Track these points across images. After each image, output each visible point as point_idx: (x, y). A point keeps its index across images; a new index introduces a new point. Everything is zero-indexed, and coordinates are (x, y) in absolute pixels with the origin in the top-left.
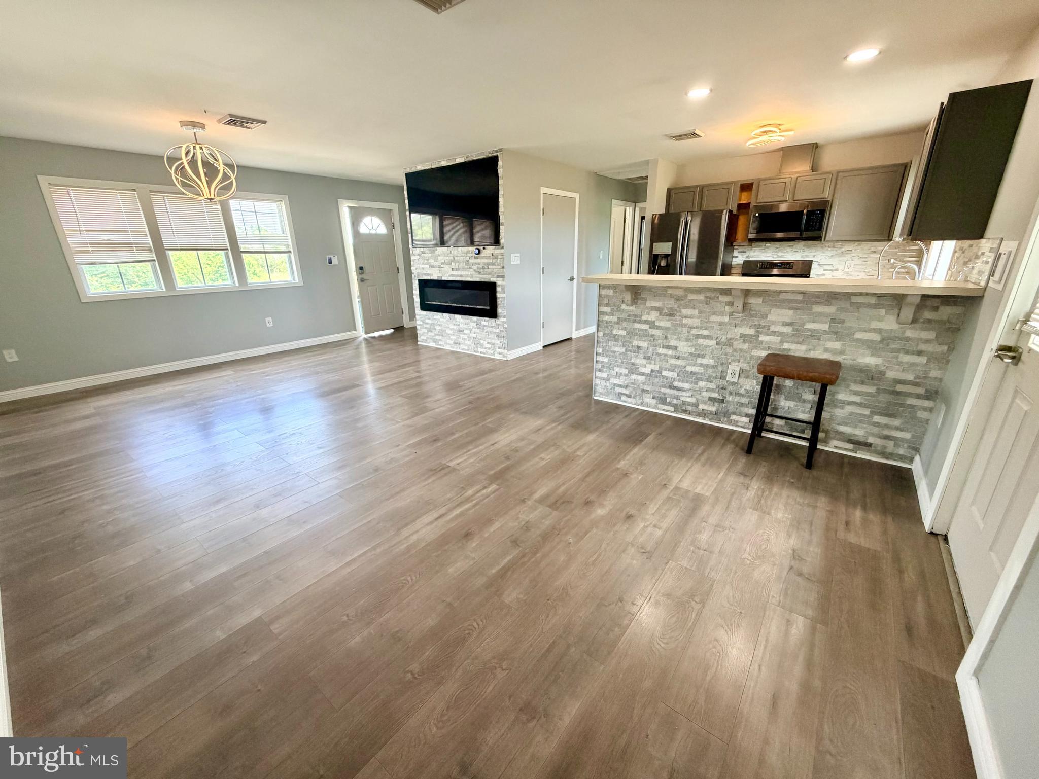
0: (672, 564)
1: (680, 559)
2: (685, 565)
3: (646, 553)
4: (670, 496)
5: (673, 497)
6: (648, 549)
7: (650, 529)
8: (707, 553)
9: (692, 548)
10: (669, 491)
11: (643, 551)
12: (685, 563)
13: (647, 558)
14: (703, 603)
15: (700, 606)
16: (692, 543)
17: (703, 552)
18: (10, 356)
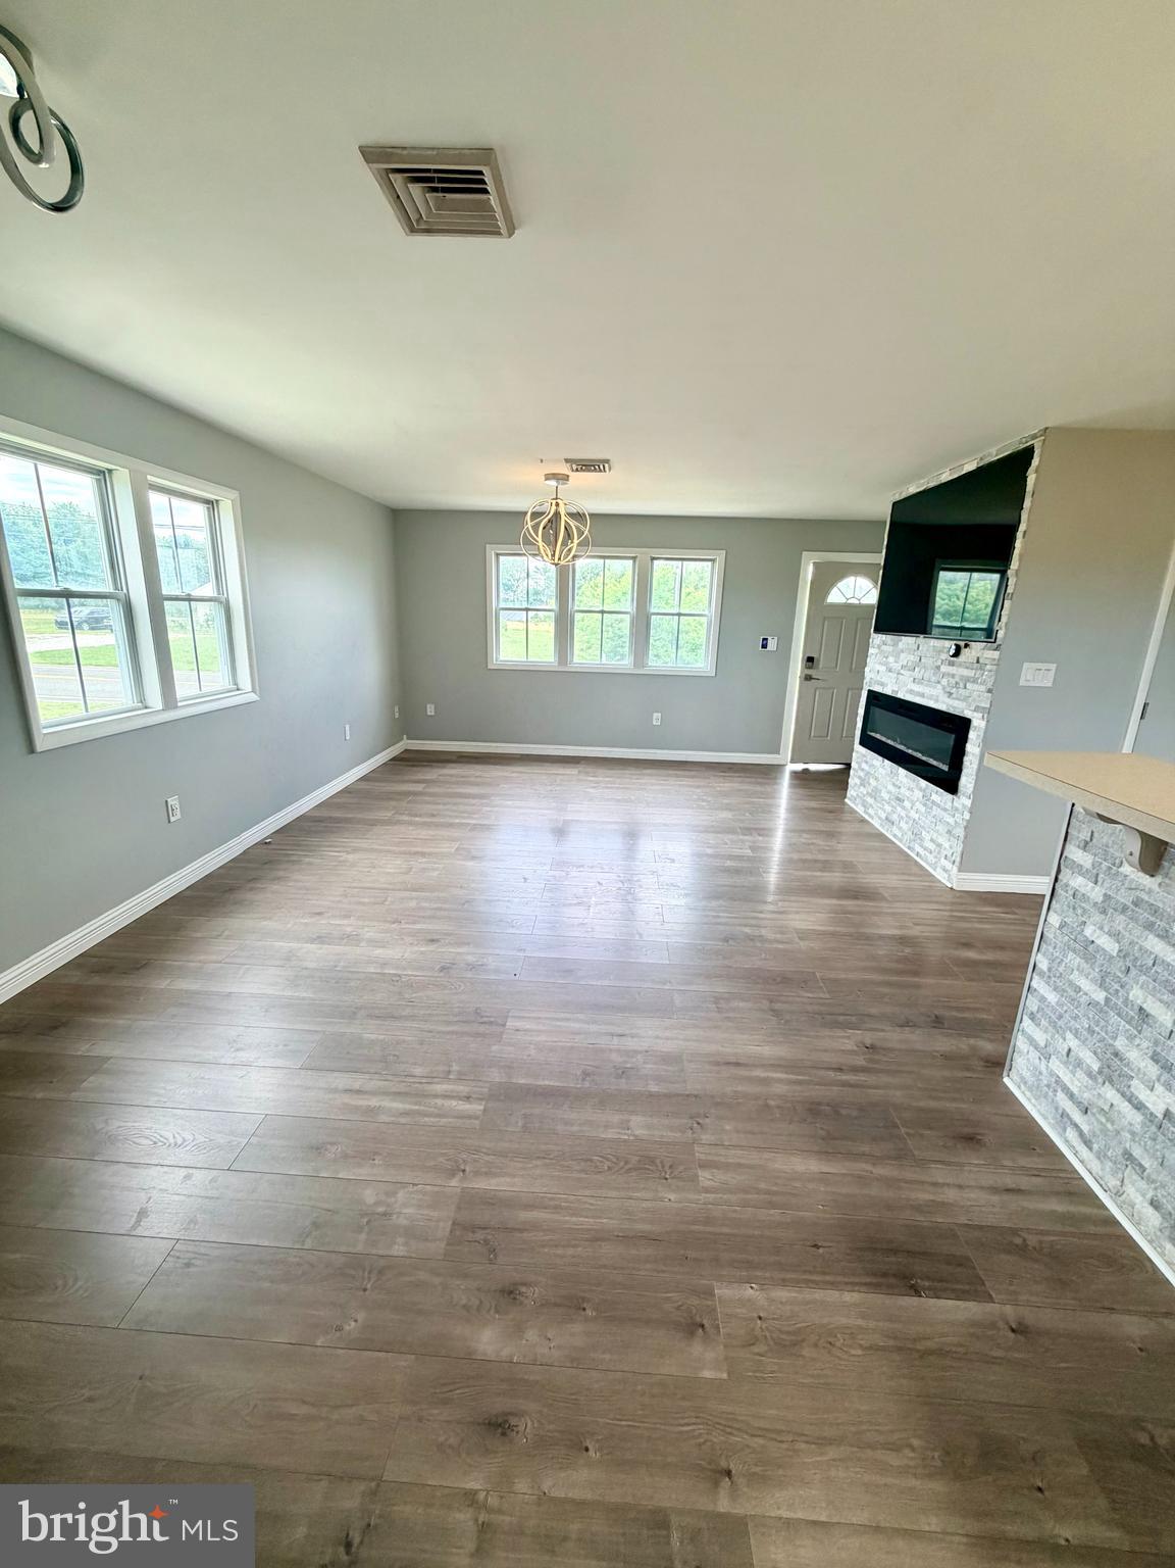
3: (348, 1552)
4: (673, 1520)
5: (675, 1535)
6: (363, 1553)
7: (462, 1518)
10: (703, 1502)
11: (356, 1541)
18: (430, 710)
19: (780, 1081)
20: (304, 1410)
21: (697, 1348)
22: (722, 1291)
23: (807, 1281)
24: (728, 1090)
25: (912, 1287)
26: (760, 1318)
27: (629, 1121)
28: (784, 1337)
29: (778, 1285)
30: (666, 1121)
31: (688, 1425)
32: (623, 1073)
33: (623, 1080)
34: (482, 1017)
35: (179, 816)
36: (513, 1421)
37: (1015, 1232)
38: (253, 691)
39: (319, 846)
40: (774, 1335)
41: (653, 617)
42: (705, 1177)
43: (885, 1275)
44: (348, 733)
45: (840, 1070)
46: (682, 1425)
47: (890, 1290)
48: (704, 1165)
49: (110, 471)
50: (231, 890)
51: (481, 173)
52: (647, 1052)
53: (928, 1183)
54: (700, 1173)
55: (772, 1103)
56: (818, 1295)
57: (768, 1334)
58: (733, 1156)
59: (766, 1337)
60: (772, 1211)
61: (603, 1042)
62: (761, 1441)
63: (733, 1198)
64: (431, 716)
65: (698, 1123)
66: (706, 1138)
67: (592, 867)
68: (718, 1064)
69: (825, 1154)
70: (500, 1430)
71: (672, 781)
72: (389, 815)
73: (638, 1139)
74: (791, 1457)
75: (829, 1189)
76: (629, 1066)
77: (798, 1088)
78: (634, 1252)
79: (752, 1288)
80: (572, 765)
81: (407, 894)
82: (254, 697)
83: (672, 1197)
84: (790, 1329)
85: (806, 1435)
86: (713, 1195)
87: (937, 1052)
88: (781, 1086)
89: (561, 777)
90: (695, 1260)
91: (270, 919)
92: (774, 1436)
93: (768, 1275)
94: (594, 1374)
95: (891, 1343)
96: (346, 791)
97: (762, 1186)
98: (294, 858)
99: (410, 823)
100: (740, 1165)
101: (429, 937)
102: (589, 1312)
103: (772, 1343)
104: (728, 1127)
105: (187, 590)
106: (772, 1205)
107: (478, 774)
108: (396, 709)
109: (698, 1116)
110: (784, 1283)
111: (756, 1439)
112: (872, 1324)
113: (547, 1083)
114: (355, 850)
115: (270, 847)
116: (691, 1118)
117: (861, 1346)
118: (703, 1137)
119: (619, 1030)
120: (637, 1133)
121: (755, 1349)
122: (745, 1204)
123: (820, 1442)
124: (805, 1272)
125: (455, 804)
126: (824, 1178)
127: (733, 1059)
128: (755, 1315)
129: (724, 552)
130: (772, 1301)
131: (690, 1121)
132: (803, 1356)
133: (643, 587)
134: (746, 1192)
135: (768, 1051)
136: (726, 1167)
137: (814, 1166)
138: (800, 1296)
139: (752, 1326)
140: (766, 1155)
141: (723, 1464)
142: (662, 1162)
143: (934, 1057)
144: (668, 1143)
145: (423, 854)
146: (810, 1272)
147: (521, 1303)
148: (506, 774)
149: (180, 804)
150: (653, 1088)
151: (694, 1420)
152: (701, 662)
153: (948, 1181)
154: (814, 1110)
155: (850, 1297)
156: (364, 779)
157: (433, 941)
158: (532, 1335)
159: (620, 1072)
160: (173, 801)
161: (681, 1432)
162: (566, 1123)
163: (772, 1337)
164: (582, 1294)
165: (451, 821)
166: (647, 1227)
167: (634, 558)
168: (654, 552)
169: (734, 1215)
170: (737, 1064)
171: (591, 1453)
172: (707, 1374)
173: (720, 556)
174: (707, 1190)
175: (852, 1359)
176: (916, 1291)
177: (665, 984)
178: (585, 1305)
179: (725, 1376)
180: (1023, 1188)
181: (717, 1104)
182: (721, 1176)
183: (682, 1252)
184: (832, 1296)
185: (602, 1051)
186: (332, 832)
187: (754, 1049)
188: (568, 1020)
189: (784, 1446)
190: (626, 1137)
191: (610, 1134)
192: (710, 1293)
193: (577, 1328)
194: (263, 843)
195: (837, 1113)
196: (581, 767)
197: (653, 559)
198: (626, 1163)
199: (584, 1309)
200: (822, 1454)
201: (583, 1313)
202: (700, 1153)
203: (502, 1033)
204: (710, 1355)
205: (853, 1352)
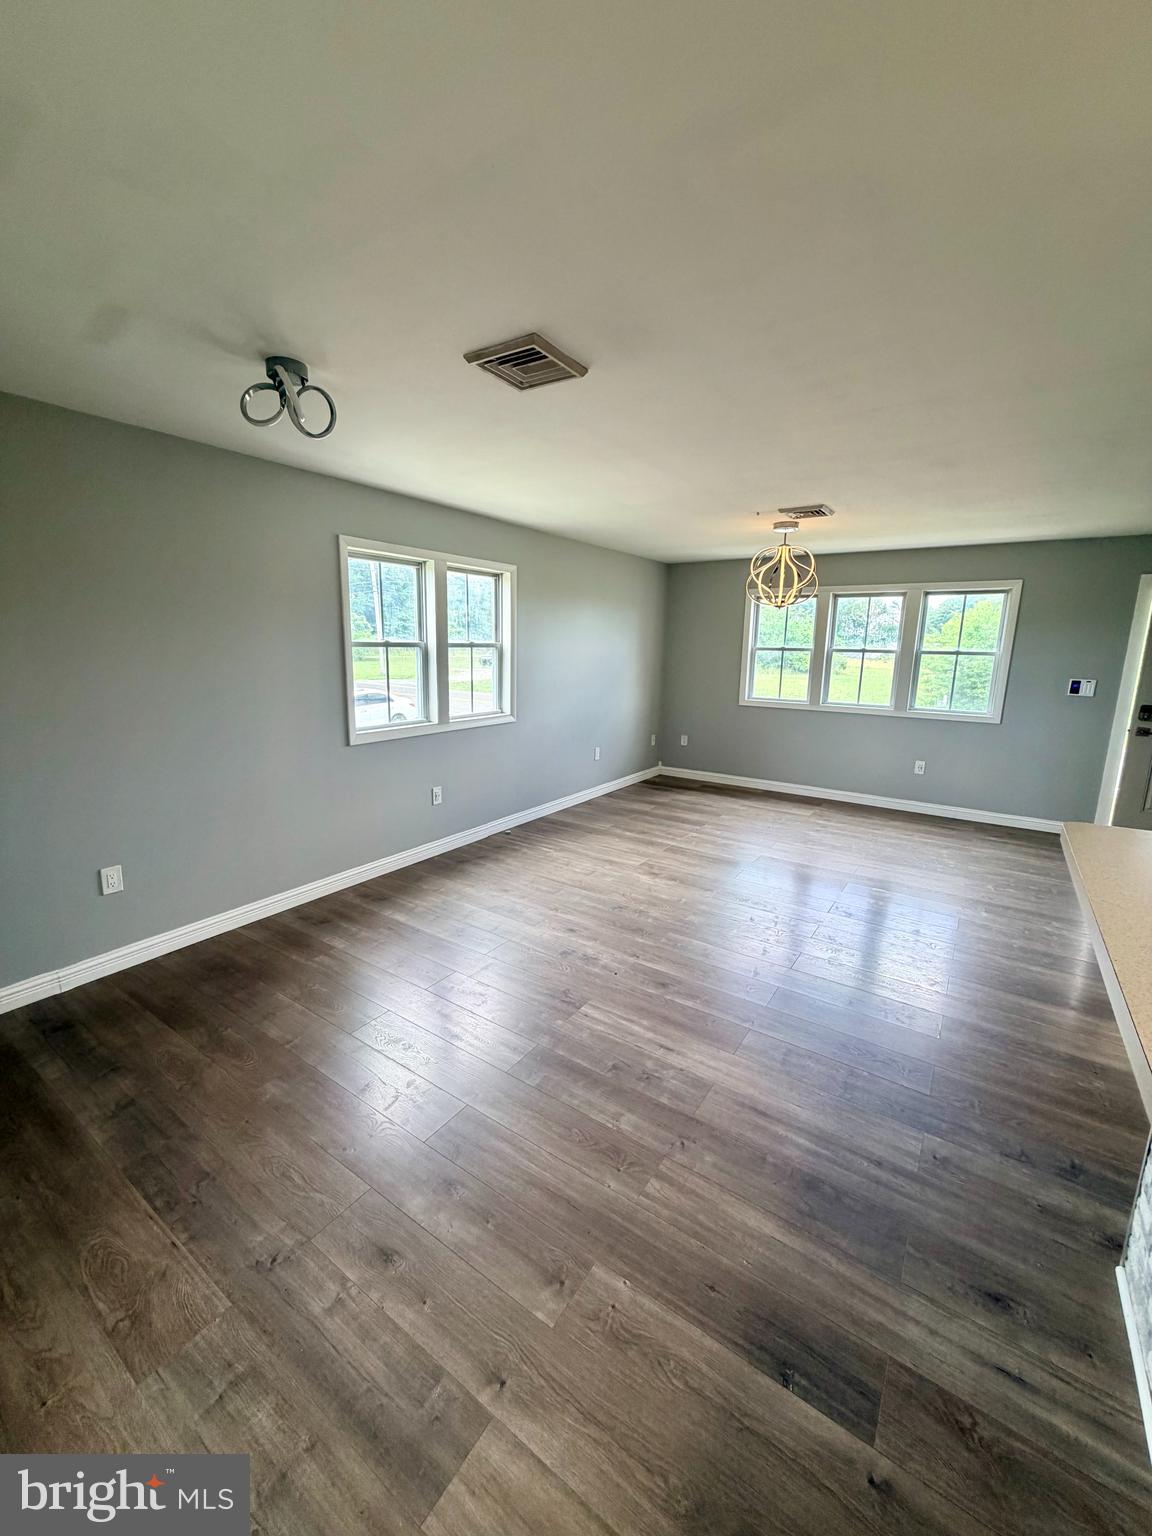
0: (222, 1304)
1: (224, 1326)
2: (204, 1331)
3: (272, 1263)
4: (445, 1381)
5: (439, 1390)
6: (278, 1269)
7: (333, 1288)
8: (212, 1402)
9: (240, 1368)
10: (472, 1386)
11: (279, 1261)
12: (213, 1332)
13: (258, 1262)
14: (111, 1333)
15: (110, 1325)
16: (255, 1373)
17: (220, 1390)
18: (684, 741)
19: (798, 1146)
20: (299, 1181)
21: (546, 1294)
22: (598, 1271)
23: (677, 1307)
24: (734, 1130)
25: (784, 1375)
26: (613, 1307)
27: (622, 1115)
28: (622, 1332)
29: (651, 1295)
30: (654, 1129)
31: (501, 1336)
32: (648, 1078)
33: (643, 1084)
34: (567, 997)
35: (440, 801)
36: (396, 1258)
37: (969, 1410)
38: (512, 714)
39: (541, 842)
40: (614, 1326)
41: (923, 656)
42: (653, 1186)
43: (761, 1348)
44: (598, 755)
45: (879, 1164)
46: (496, 1333)
47: (756, 1362)
48: (660, 1177)
49: (425, 562)
50: (462, 862)
51: (533, 349)
52: (682, 1070)
53: (892, 1307)
54: (653, 1181)
55: (771, 1159)
56: (680, 1322)
57: (610, 1321)
58: (694, 1183)
59: (606, 1322)
60: (692, 1241)
61: (648, 1048)
62: (543, 1382)
63: (665, 1212)
64: (683, 746)
65: (683, 1144)
66: (679, 1157)
67: (756, 904)
68: (742, 1105)
69: (789, 1225)
70: (385, 1258)
71: (917, 837)
72: (608, 826)
73: (619, 1131)
74: (558, 1409)
75: (767, 1253)
76: (656, 1075)
77: (810, 1158)
78: (552, 1206)
79: (625, 1283)
80: (808, 806)
81: (576, 890)
82: (512, 719)
83: (613, 1185)
84: (635, 1331)
85: (581, 1405)
86: (649, 1202)
87: (1037, 1200)
88: (797, 1149)
89: (788, 816)
90: (596, 1238)
91: (473, 886)
92: (556, 1388)
93: (646, 1282)
94: (463, 1264)
95: (719, 1400)
96: (589, 803)
97: (701, 1217)
98: (517, 847)
99: (619, 836)
100: (693, 1192)
101: (570, 927)
102: (489, 1226)
103: (607, 1328)
104: (707, 1159)
105: (471, 640)
106: (696, 1235)
107: (708, 803)
108: (653, 737)
109: (688, 1138)
110: (657, 1296)
111: (541, 1379)
112: (711, 1374)
113: (579, 1061)
114: (563, 850)
115: (509, 837)
116: (680, 1137)
117: (686, 1383)
118: (678, 1156)
119: (669, 1044)
120: (622, 1126)
121: (592, 1325)
122: (674, 1223)
123: (588, 1416)
124: (684, 1300)
125: (668, 826)
126: (768, 1242)
127: (761, 1108)
128: (611, 1303)
129: (1021, 581)
130: (634, 1301)
131: (677, 1138)
132: (626, 1355)
133: (912, 625)
134: (681, 1214)
135: (805, 1115)
136: (681, 1189)
137: (768, 1227)
138: (662, 1314)
139: (602, 1307)
140: (726, 1197)
141: (504, 1376)
142: (625, 1156)
143: (1027, 1203)
144: (643, 1147)
145: (611, 862)
146: (689, 1304)
147: (451, 1195)
148: (736, 806)
149: (442, 792)
150: (664, 1100)
151: (506, 1336)
152: (983, 706)
153: (919, 1319)
154: (811, 1184)
155: (709, 1342)
156: (609, 795)
157: (572, 930)
158: (442, 1217)
159: (646, 1076)
160: (437, 790)
161: (492, 1337)
162: (571, 1095)
163: (611, 1327)
164: (495, 1213)
165: (654, 839)
166: (575, 1195)
167: (904, 594)
168: (929, 586)
169: (654, 1225)
170: (763, 1114)
171: (426, 1307)
172: (540, 1315)
173: (1016, 586)
174: (647, 1196)
175: (670, 1386)
176: (786, 1382)
177: (745, 1021)
178: (490, 1220)
179: (552, 1325)
180: (1027, 1380)
181: (716, 1138)
182: (669, 1192)
183: (589, 1227)
184: (696, 1333)
185: (642, 1054)
186: (556, 833)
187: (793, 1108)
188: (632, 1021)
189: (559, 1399)
190: (610, 1126)
191: (600, 1118)
192: (587, 1266)
193: (475, 1230)
194: (504, 833)
195: (838, 1199)
196: (817, 810)
197: (927, 594)
198: (595, 1144)
199: (488, 1222)
200: (585, 1427)
201: (485, 1224)
202: (664, 1166)
203: (572, 1014)
204: (551, 1305)
205: (675, 1381)
